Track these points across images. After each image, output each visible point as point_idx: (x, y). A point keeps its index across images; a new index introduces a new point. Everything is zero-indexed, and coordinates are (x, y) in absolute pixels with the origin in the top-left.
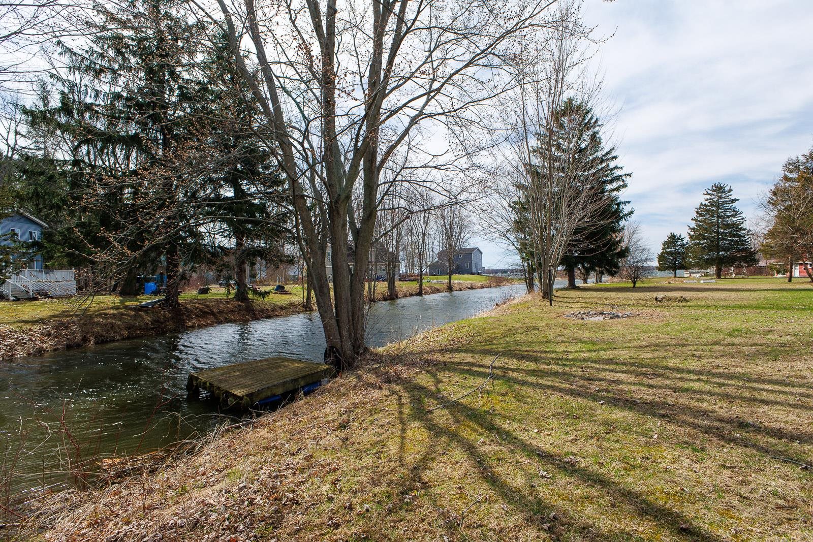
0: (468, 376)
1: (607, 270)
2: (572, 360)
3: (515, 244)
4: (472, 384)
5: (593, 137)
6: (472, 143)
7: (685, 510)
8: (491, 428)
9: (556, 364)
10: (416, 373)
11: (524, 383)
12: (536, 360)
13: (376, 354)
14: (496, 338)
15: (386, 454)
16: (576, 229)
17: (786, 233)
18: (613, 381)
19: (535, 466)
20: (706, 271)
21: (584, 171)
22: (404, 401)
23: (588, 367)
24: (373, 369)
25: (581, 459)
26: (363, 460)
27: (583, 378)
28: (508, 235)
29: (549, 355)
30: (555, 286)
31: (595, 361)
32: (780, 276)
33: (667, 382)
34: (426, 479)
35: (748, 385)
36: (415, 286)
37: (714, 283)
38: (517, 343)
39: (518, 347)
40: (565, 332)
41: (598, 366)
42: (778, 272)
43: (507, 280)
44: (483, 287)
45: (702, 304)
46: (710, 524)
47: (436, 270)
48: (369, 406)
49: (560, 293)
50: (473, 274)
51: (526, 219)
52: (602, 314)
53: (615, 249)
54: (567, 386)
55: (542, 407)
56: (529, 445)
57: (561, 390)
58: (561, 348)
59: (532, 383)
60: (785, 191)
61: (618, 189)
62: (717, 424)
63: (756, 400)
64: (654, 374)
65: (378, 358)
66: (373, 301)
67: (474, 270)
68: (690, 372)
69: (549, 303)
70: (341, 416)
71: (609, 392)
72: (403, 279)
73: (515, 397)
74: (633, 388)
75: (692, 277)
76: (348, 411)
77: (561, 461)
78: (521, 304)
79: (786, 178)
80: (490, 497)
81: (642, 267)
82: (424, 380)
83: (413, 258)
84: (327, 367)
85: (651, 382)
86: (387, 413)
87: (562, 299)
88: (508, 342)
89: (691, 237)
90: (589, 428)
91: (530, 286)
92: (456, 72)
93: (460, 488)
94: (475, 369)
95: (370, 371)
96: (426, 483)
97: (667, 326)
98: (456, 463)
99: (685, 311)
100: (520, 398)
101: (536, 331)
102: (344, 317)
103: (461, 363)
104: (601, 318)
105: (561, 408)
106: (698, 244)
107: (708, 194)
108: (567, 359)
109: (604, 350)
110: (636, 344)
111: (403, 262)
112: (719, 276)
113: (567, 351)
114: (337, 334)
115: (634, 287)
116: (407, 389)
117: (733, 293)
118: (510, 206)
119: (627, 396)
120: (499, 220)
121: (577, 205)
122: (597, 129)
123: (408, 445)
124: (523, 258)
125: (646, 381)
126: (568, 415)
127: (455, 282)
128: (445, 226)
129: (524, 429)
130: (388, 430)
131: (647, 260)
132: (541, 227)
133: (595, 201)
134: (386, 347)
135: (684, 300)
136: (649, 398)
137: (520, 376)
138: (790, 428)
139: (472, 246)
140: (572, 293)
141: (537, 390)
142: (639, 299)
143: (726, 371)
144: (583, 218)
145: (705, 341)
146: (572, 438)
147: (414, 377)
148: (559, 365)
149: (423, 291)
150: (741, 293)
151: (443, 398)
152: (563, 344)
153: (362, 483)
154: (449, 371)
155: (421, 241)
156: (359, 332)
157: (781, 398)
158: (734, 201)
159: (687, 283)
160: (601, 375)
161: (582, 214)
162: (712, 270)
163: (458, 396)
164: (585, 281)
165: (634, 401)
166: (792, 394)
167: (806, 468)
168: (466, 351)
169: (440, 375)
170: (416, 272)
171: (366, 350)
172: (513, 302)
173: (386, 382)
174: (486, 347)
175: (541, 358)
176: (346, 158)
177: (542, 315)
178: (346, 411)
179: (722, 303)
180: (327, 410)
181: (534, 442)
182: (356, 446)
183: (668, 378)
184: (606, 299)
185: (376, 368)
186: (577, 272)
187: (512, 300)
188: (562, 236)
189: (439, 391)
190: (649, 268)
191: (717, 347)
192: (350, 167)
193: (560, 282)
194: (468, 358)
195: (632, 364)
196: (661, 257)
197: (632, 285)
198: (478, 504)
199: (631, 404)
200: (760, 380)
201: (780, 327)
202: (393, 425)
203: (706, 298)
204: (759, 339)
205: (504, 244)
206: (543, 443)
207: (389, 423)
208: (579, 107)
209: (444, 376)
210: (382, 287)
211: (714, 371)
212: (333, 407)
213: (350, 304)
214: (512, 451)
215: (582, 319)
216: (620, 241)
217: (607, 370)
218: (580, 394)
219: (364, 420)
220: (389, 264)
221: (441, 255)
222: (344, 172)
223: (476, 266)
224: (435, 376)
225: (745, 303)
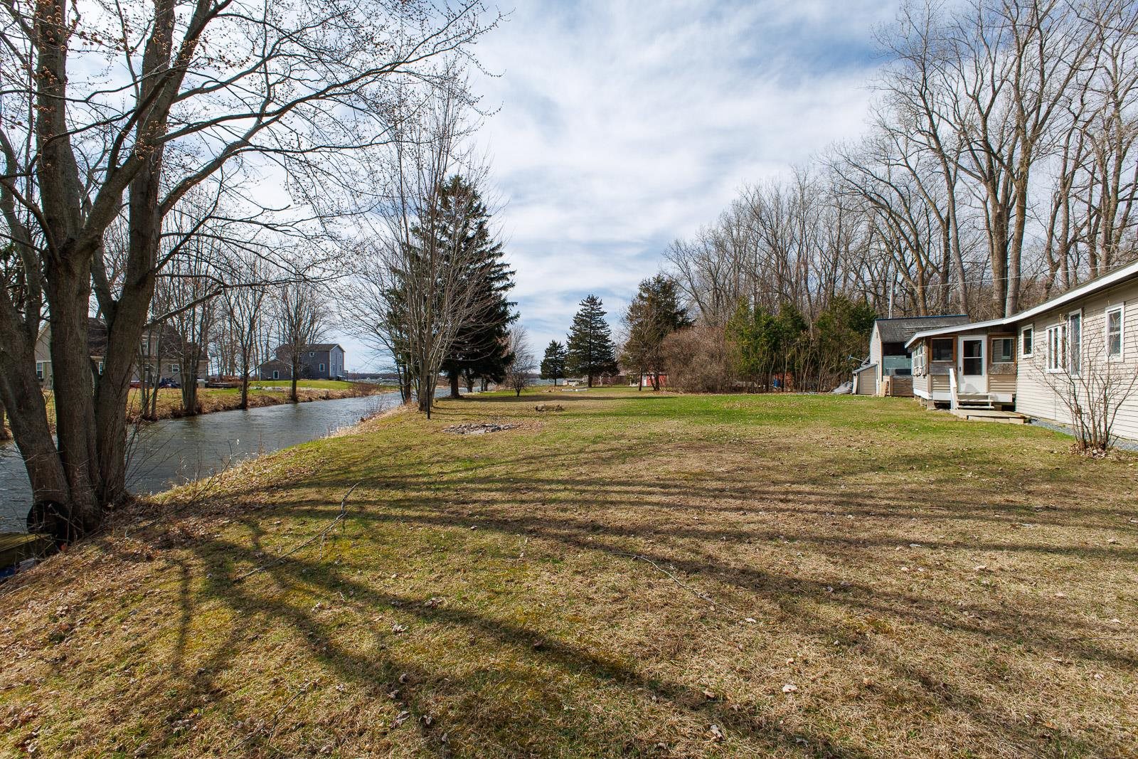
0: (308, 519)
1: (492, 377)
2: (446, 482)
3: (389, 343)
4: (312, 530)
5: (481, 225)
6: (329, 203)
7: (540, 627)
8: (336, 584)
9: (428, 489)
10: (223, 527)
11: (386, 518)
12: (403, 487)
13: (149, 505)
14: (354, 464)
15: (147, 665)
16: (461, 329)
17: (638, 346)
18: (488, 502)
19: (389, 621)
20: (580, 380)
21: (471, 264)
22: (193, 571)
23: (463, 489)
24: (138, 531)
25: (444, 598)
26: (96, 687)
27: (457, 502)
28: (379, 330)
29: (421, 480)
30: (436, 396)
31: (472, 481)
32: (634, 385)
33: (538, 495)
34: (218, 685)
35: (603, 488)
36: (235, 395)
37: (588, 392)
38: (383, 468)
39: (383, 473)
40: (442, 449)
41: (473, 486)
42: (632, 382)
43: (378, 388)
44: (343, 397)
45: (575, 412)
46: (560, 634)
47: (270, 372)
48: (121, 593)
49: (440, 404)
50: (331, 379)
51: (403, 312)
52: (484, 426)
53: (501, 355)
54: (438, 514)
55: (406, 545)
56: (383, 597)
57: (430, 520)
58: (435, 469)
59: (396, 516)
60: (640, 308)
61: (505, 288)
62: (575, 531)
63: (607, 502)
64: (527, 488)
65: (154, 511)
66: (149, 418)
67: (331, 374)
68: (558, 482)
69: (427, 416)
70: (56, 620)
71: (482, 515)
72: (212, 383)
73: (371, 538)
74: (506, 506)
75: (569, 386)
76: (76, 608)
77: (420, 607)
78: (393, 417)
79: (641, 296)
80: (321, 680)
81: (527, 375)
82: (236, 535)
83: (233, 353)
84: (32, 538)
85: (524, 497)
86: (157, 598)
87: (442, 411)
88: (370, 468)
89: (569, 345)
90: (455, 560)
91: (406, 396)
92: (303, 100)
93: (276, 682)
94: (321, 508)
95: (131, 533)
96: (219, 690)
97: (543, 436)
98: (273, 648)
99: (560, 421)
100: (376, 538)
101: (408, 451)
102: (79, 447)
103: (300, 503)
104: (482, 431)
105: (428, 541)
106: (573, 353)
107: (583, 305)
108: (441, 483)
109: (482, 467)
110: (513, 458)
111: (214, 359)
112: (590, 386)
113: (442, 473)
114: (61, 479)
115: (518, 395)
116: (200, 553)
117: (600, 401)
118: (383, 295)
119: (499, 517)
120: (368, 310)
121: (462, 302)
122: (484, 218)
123: (192, 638)
124: (397, 361)
125: (519, 497)
126: (435, 549)
127: (302, 389)
128: (288, 311)
129: (379, 577)
130: (156, 625)
131: (531, 367)
132: (420, 323)
133: (482, 299)
134: (169, 492)
135: (560, 409)
136: (519, 514)
137: (381, 511)
138: (629, 525)
139: (331, 342)
140: (455, 404)
141: (402, 524)
142: (522, 409)
143: (587, 478)
144: (468, 317)
145: (574, 449)
146: (436, 575)
147: (218, 533)
148: (432, 490)
149: (249, 403)
150: (606, 401)
151: (264, 556)
152: (438, 465)
153: (88, 726)
154: (278, 515)
155: (247, 329)
156: (113, 472)
157: (625, 497)
158: (603, 313)
159: (565, 392)
160: (476, 496)
161: (467, 313)
162: (585, 379)
163: (288, 549)
164: (470, 390)
165: (506, 520)
166: (633, 493)
167: (636, 558)
168: (309, 485)
169: (262, 524)
170: (238, 374)
171: (127, 500)
172: (384, 416)
173: (161, 548)
174: (340, 477)
175: (411, 483)
176: (90, 179)
177: (417, 431)
178: (67, 611)
179: (590, 411)
180: (24, 615)
181: (391, 591)
182: (85, 665)
183: (539, 491)
184: (490, 409)
185: (145, 528)
186: (460, 379)
187: (382, 412)
188: (444, 336)
189: (258, 547)
190: (533, 376)
191: (582, 455)
192: (99, 197)
193: (442, 390)
194: (312, 494)
195: (508, 480)
196: (544, 365)
197: (516, 394)
198: (302, 696)
199: (502, 525)
200: (612, 483)
201: (629, 432)
202: (168, 615)
203: (579, 407)
204: (614, 444)
205: (373, 341)
206: (402, 590)
207: (160, 612)
208: (467, 189)
209: (270, 525)
210: (170, 397)
211: (578, 479)
212: (37, 608)
213: (93, 426)
214: (361, 610)
215: (463, 433)
216: (506, 346)
217: (482, 490)
218: (451, 522)
219: (107, 618)
220: (187, 361)
221: (280, 351)
222: (87, 201)
223: (335, 369)
224: (254, 526)
225: (607, 410)
